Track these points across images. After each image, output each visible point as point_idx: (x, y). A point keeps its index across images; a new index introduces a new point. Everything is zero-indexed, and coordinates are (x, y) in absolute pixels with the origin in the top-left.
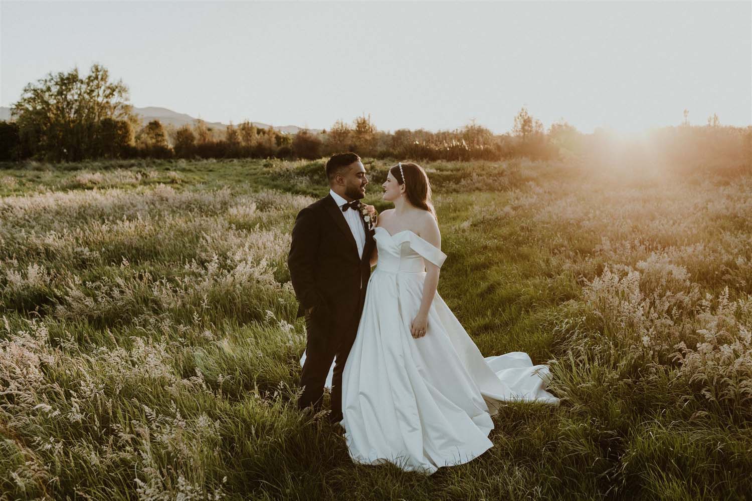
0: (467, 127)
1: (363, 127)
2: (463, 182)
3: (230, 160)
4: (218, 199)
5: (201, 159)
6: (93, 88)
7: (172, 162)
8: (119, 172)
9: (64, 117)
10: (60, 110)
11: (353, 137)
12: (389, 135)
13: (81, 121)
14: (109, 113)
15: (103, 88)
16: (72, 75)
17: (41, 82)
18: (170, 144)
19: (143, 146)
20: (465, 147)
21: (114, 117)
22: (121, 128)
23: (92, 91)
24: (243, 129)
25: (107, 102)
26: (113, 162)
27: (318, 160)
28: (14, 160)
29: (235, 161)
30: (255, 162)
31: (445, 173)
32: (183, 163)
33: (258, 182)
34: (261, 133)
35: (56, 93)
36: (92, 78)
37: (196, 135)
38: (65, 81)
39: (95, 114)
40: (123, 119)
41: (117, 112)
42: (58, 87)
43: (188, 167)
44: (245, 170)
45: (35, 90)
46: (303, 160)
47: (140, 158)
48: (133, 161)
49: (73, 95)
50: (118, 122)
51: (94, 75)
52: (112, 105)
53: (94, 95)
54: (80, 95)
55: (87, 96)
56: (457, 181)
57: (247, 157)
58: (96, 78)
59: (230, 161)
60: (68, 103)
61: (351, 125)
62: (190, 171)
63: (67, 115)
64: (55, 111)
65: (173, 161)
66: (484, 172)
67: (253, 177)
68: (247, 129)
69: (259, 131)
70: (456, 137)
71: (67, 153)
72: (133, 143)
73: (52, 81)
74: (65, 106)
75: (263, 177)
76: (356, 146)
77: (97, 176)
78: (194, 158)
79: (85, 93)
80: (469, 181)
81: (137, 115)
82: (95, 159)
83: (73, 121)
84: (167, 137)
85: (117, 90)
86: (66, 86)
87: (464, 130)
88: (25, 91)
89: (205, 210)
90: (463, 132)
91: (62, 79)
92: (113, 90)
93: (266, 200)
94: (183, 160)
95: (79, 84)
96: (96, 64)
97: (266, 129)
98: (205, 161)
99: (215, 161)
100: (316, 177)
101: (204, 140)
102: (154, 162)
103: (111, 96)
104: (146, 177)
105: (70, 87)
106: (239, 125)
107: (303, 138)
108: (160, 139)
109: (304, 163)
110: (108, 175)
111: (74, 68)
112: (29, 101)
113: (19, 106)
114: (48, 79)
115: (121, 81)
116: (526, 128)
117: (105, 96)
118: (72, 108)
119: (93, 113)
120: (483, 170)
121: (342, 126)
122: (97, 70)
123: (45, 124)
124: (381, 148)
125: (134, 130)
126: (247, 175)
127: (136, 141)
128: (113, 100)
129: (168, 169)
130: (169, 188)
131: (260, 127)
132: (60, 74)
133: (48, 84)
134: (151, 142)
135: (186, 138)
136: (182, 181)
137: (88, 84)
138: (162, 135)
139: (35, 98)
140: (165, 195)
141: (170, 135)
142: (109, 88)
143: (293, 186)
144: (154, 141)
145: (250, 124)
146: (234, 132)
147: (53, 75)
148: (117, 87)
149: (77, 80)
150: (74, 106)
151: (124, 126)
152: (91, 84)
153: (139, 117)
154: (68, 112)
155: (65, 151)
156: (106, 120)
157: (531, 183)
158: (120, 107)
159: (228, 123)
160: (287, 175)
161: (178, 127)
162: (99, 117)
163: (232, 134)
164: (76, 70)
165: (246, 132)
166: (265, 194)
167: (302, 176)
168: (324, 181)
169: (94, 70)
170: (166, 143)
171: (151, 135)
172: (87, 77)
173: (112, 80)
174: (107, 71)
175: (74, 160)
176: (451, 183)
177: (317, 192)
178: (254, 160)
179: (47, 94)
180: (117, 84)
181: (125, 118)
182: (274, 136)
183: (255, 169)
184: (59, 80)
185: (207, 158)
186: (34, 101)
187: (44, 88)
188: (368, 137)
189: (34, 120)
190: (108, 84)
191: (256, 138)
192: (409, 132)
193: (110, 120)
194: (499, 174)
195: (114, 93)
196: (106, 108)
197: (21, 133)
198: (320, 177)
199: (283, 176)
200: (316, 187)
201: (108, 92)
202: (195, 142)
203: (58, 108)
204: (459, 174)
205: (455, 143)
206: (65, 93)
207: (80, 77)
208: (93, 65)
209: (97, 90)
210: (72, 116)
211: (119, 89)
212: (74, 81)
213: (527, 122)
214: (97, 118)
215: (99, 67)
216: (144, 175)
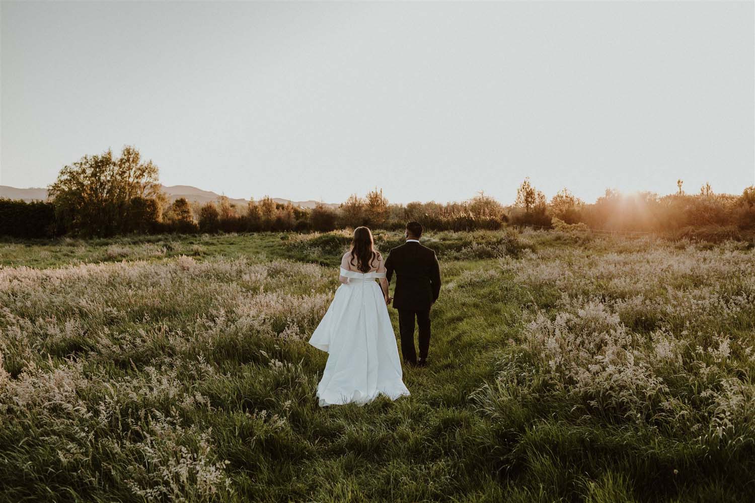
0: (475, 199)
1: (375, 200)
2: (464, 250)
3: (251, 233)
4: (235, 268)
5: (224, 234)
6: (124, 170)
7: (196, 237)
8: (146, 246)
9: (97, 196)
10: (94, 191)
11: (366, 211)
12: (401, 209)
13: (112, 200)
14: (139, 192)
15: (134, 169)
16: (106, 158)
17: (77, 165)
18: (195, 220)
19: (170, 222)
20: (472, 218)
21: (143, 196)
22: (149, 206)
23: (124, 172)
24: (264, 204)
25: (137, 182)
26: (141, 238)
27: (329, 233)
28: (50, 237)
29: (256, 235)
30: (274, 235)
31: (448, 242)
32: (206, 237)
33: (273, 253)
34: (281, 208)
35: (90, 175)
36: (124, 161)
37: (219, 210)
38: (99, 164)
39: (126, 193)
40: (152, 198)
41: (146, 192)
42: (93, 169)
43: (210, 241)
44: (264, 243)
45: (71, 173)
46: (316, 233)
47: (167, 234)
48: (160, 236)
49: (106, 176)
50: (147, 200)
51: (126, 158)
52: (142, 185)
53: (125, 176)
54: (112, 176)
55: (118, 177)
56: (459, 249)
57: (267, 231)
58: (128, 160)
59: (250, 235)
60: (102, 184)
61: (363, 198)
62: (213, 244)
63: (100, 195)
64: (89, 192)
65: (197, 235)
66: (484, 241)
67: (271, 248)
68: (267, 205)
69: (278, 207)
70: (465, 209)
72: (160, 219)
73: (87, 164)
74: (98, 187)
75: (279, 249)
76: (369, 219)
77: (127, 249)
78: (217, 233)
79: (117, 174)
80: (469, 249)
81: (165, 194)
82: (125, 236)
83: (106, 200)
84: (192, 214)
85: (147, 171)
87: (473, 203)
88: (62, 173)
89: (222, 278)
90: (472, 204)
91: (96, 162)
92: (143, 171)
93: (278, 268)
94: (207, 234)
95: (112, 167)
96: (128, 148)
97: (286, 204)
98: (227, 235)
99: (236, 235)
100: (328, 248)
101: (227, 215)
102: (180, 237)
103: (141, 177)
104: (171, 250)
105: (104, 169)
106: (260, 202)
107: (319, 212)
108: (186, 215)
109: (317, 235)
110: (136, 249)
111: (107, 151)
112: (65, 182)
113: (56, 187)
114: (83, 162)
115: (151, 163)
116: (530, 199)
117: (135, 177)
118: (104, 188)
119: (124, 193)
120: (483, 239)
121: (356, 201)
122: (129, 153)
123: (80, 204)
124: (393, 220)
125: (162, 208)
126: (265, 247)
127: (164, 218)
128: (143, 181)
129: (192, 243)
130: (190, 258)
131: (281, 203)
132: (95, 157)
133: (84, 166)
134: (177, 218)
135: (210, 214)
136: (205, 253)
137: (120, 166)
138: (188, 212)
139: (71, 180)
140: (186, 265)
141: (195, 212)
142: (139, 169)
143: (306, 256)
144: (180, 217)
145: (270, 201)
146: (256, 208)
147: (88, 158)
149: (110, 163)
150: (106, 186)
151: (153, 204)
152: (123, 166)
153: (167, 196)
154: (101, 192)
156: (136, 198)
157: (526, 250)
158: (149, 186)
159: (249, 200)
160: (302, 246)
161: (203, 204)
162: (130, 196)
163: (253, 210)
164: (109, 153)
165: (266, 208)
166: (279, 263)
167: (315, 247)
168: (335, 251)
169: (126, 153)
170: (191, 219)
171: (177, 212)
172: (119, 159)
173: (143, 161)
174: (138, 154)
175: (106, 236)
176: (453, 251)
177: (328, 261)
178: (273, 234)
179: (82, 176)
180: (147, 166)
181: (154, 197)
182: (292, 211)
183: (273, 242)
184: (93, 163)
185: (229, 232)
186: (70, 183)
187: (80, 171)
188: (380, 210)
189: (70, 200)
190: (138, 166)
191: (276, 213)
192: (419, 205)
193: (140, 198)
194: (497, 242)
195: (144, 174)
196: (136, 187)
197: (56, 213)
198: (332, 248)
199: (298, 246)
200: (328, 257)
201: (138, 173)
202: (219, 217)
203: (91, 188)
204: (460, 243)
205: (463, 214)
206: (98, 174)
207: (113, 160)
208: (125, 148)
209: (128, 172)
210: (105, 195)
211: (149, 170)
212: (107, 164)
213: (530, 194)
214: (127, 197)
215: (131, 151)
216: (169, 248)
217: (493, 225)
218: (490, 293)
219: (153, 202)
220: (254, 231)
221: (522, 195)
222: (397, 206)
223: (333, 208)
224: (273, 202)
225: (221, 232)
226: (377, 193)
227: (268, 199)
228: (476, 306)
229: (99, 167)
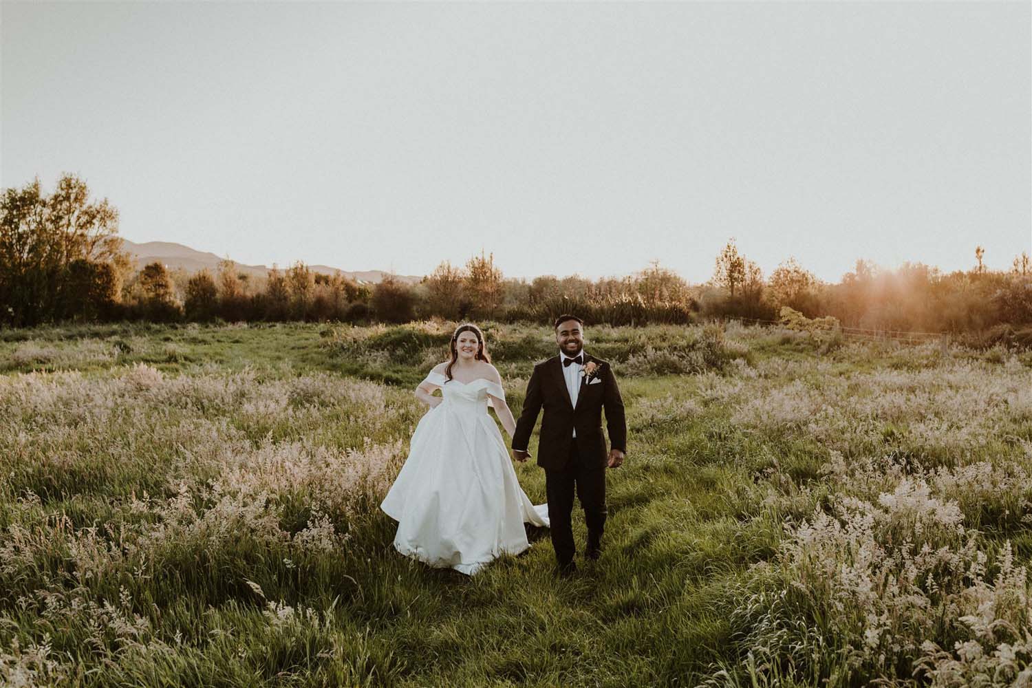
0: (645, 273)
1: (481, 272)
2: (632, 360)
3: (270, 324)
5: (225, 324)
6: (61, 213)
7: (177, 328)
8: (87, 344)
9: (12, 257)
10: (7, 248)
11: (466, 289)
12: (523, 286)
13: (38, 263)
14: (84, 251)
15: (76, 213)
16: (30, 193)
18: (177, 298)
19: (135, 302)
20: (640, 304)
21: (91, 258)
22: (100, 275)
23: (61, 218)
24: (296, 275)
25: (82, 235)
26: (83, 329)
27: (403, 326)
29: (279, 326)
30: (309, 328)
31: (603, 345)
32: (194, 330)
34: (322, 283)
36: (61, 198)
37: (218, 283)
38: (18, 203)
39: (62, 253)
40: (105, 261)
42: (6, 212)
43: (200, 337)
44: (291, 342)
46: (380, 325)
47: (126, 322)
48: (115, 327)
49: (28, 224)
50: (96, 265)
51: (63, 193)
52: (89, 239)
53: (61, 223)
54: (40, 223)
55: (50, 226)
56: (623, 358)
57: (298, 320)
58: (67, 198)
59: (270, 327)
60: (21, 237)
61: (462, 269)
62: (204, 342)
63: (17, 254)
65: (178, 326)
66: (665, 344)
67: (303, 351)
68: (300, 276)
69: (318, 280)
70: (629, 290)
71: (13, 314)
72: (118, 297)
74: (14, 241)
75: (316, 352)
76: (470, 303)
77: (49, 350)
78: (213, 322)
79: (47, 220)
80: (641, 359)
81: (128, 255)
82: (57, 324)
83: (26, 265)
84: (172, 289)
85: (99, 216)
86: (19, 210)
87: (641, 279)
90: (639, 281)
91: (13, 200)
92: (91, 216)
94: (196, 325)
95: (39, 208)
96: (68, 177)
97: (332, 275)
98: (230, 326)
99: (245, 326)
100: (400, 352)
101: (232, 293)
102: (148, 329)
103: (88, 225)
104: (128, 352)
105: (26, 211)
106: (287, 272)
107: (387, 290)
108: (162, 291)
109: (382, 329)
111: (32, 182)
115: (106, 203)
116: (736, 275)
117: (79, 226)
118: (25, 244)
119: (58, 252)
120: (664, 340)
121: (449, 272)
122: (69, 186)
124: (510, 306)
125: (121, 279)
126: (293, 348)
127: (124, 296)
128: (92, 232)
129: (169, 339)
130: (154, 370)
131: (323, 273)
132: (10, 192)
134: (147, 296)
135: (204, 290)
136: (186, 359)
137: (54, 207)
138: (166, 286)
140: (145, 382)
141: (179, 286)
142: (86, 213)
143: (362, 366)
144: (152, 294)
145: (304, 270)
146: (281, 281)
148: (98, 212)
149: (37, 202)
150: (29, 241)
151: (106, 272)
152: (59, 207)
153: (131, 259)
154: (19, 251)
155: (10, 310)
156: (78, 261)
157: (738, 360)
158: (101, 242)
159: (270, 266)
160: (355, 349)
161: (192, 272)
162: (68, 256)
163: (276, 285)
164: (36, 186)
165: (298, 281)
167: (377, 350)
168: (412, 357)
169: (64, 186)
170: (172, 299)
171: (146, 287)
172: (52, 196)
173: (92, 200)
174: (84, 188)
175: (23, 325)
176: (614, 360)
177: (399, 376)
178: (308, 325)
180: (98, 208)
181: (110, 261)
182: (342, 287)
183: (307, 339)
184: (8, 201)
185: (233, 319)
188: (488, 289)
190: (85, 208)
191: (315, 291)
192: (554, 280)
193: (84, 262)
194: (688, 346)
195: (94, 221)
196: (79, 244)
198: (407, 352)
199: (348, 350)
200: (400, 367)
201: (84, 219)
202: (218, 296)
204: (626, 347)
205: (625, 298)
206: (16, 220)
207: (42, 196)
208: (63, 178)
209: (67, 217)
210: (25, 256)
211: (102, 214)
212: (31, 203)
213: (736, 266)
214: (64, 260)
215: (73, 182)
216: (125, 348)
217: (677, 317)
218: (692, 446)
219: (106, 268)
220: (277, 321)
221: (723, 267)
222: (516, 282)
223: (411, 283)
224: (310, 271)
225: (220, 320)
226: (483, 260)
227: (302, 266)
228: (668, 471)
229: (17, 207)
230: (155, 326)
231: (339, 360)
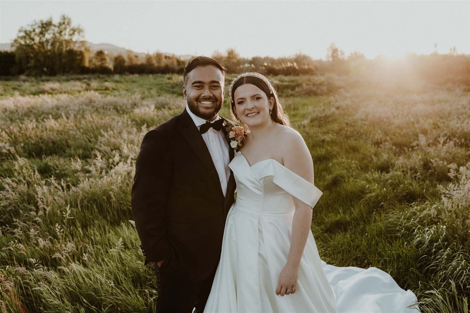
0: (296, 55)
1: (231, 54)
2: (297, 89)
3: (147, 75)
5: (129, 75)
6: (62, 30)
7: (110, 77)
8: (72, 83)
9: (44, 48)
10: (41, 44)
11: (225, 60)
12: (247, 59)
13: (54, 50)
14: (72, 46)
15: (68, 30)
16: (48, 21)
17: (29, 26)
18: (110, 65)
19: (94, 66)
20: (295, 67)
21: (75, 48)
22: (79, 55)
23: (61, 32)
24: (157, 56)
25: (71, 39)
26: (73, 77)
28: (13, 75)
29: (151, 76)
31: (285, 83)
32: (117, 77)
33: (161, 89)
34: (168, 59)
35: (38, 33)
36: (61, 24)
37: (126, 58)
40: (81, 49)
41: (77, 45)
42: (40, 29)
43: (120, 80)
44: (156, 82)
45: (25, 31)
47: (90, 74)
48: (86, 76)
49: (49, 34)
50: (78, 51)
51: (62, 21)
52: (74, 41)
53: (62, 34)
54: (54, 34)
55: (58, 35)
56: (293, 89)
57: (158, 73)
58: (64, 23)
61: (224, 53)
62: (121, 82)
63: (46, 47)
64: (38, 44)
65: (111, 75)
67: (160, 86)
68: (159, 56)
69: (166, 57)
70: (291, 61)
71: (46, 71)
72: (87, 64)
73: (36, 25)
74: (44, 42)
75: (166, 86)
77: (56, 86)
78: (124, 74)
79: (57, 33)
80: (301, 89)
81: (90, 47)
82: (63, 75)
83: (50, 51)
84: (108, 60)
85: (77, 31)
87: (295, 57)
88: (20, 31)
91: (42, 24)
92: (74, 31)
94: (118, 75)
96: (64, 15)
97: (171, 56)
99: (137, 75)
101: (132, 62)
102: (99, 77)
103: (73, 35)
105: (48, 29)
106: (154, 55)
108: (104, 62)
111: (49, 17)
112: (23, 38)
113: (16, 41)
114: (33, 24)
115: (79, 26)
116: (335, 55)
117: (69, 35)
119: (62, 45)
121: (218, 54)
122: (64, 18)
123: (32, 53)
125: (88, 56)
126: (156, 85)
127: (89, 64)
128: (75, 38)
129: (106, 81)
131: (168, 55)
132: (41, 21)
133: (34, 27)
134: (98, 64)
135: (120, 61)
136: (113, 89)
137: (59, 27)
138: (105, 59)
139: (25, 36)
141: (110, 59)
142: (72, 30)
144: (100, 63)
146: (151, 58)
147: (37, 21)
149: (52, 25)
150: (50, 41)
151: (81, 54)
152: (61, 27)
154: (46, 45)
155: (45, 69)
156: (70, 50)
158: (78, 42)
161: (116, 54)
162: (66, 48)
163: (149, 58)
164: (51, 19)
165: (158, 58)
169: (62, 18)
170: (108, 64)
171: (98, 60)
172: (58, 23)
173: (74, 25)
174: (71, 19)
175: (50, 75)
178: (162, 75)
179: (33, 33)
180: (77, 27)
181: (83, 49)
182: (175, 60)
183: (162, 81)
184: (40, 25)
185: (132, 74)
186: (25, 38)
187: (31, 30)
188: (234, 61)
189: (26, 50)
190: (71, 27)
191: (164, 62)
192: (260, 58)
193: (72, 50)
195: (75, 33)
196: (70, 43)
197: (17, 58)
201: (71, 32)
202: (126, 64)
203: (40, 42)
205: (289, 64)
206: (44, 32)
207: (54, 23)
208: (62, 15)
209: (64, 31)
211: (79, 30)
212: (50, 26)
213: (335, 51)
214: (64, 49)
215: (66, 17)
216: (88, 85)
219: (81, 52)
220: (150, 74)
221: (329, 52)
224: (163, 54)
225: (127, 73)
226: (232, 49)
227: (159, 52)
229: (44, 27)
230: (101, 76)
231: (175, 90)
